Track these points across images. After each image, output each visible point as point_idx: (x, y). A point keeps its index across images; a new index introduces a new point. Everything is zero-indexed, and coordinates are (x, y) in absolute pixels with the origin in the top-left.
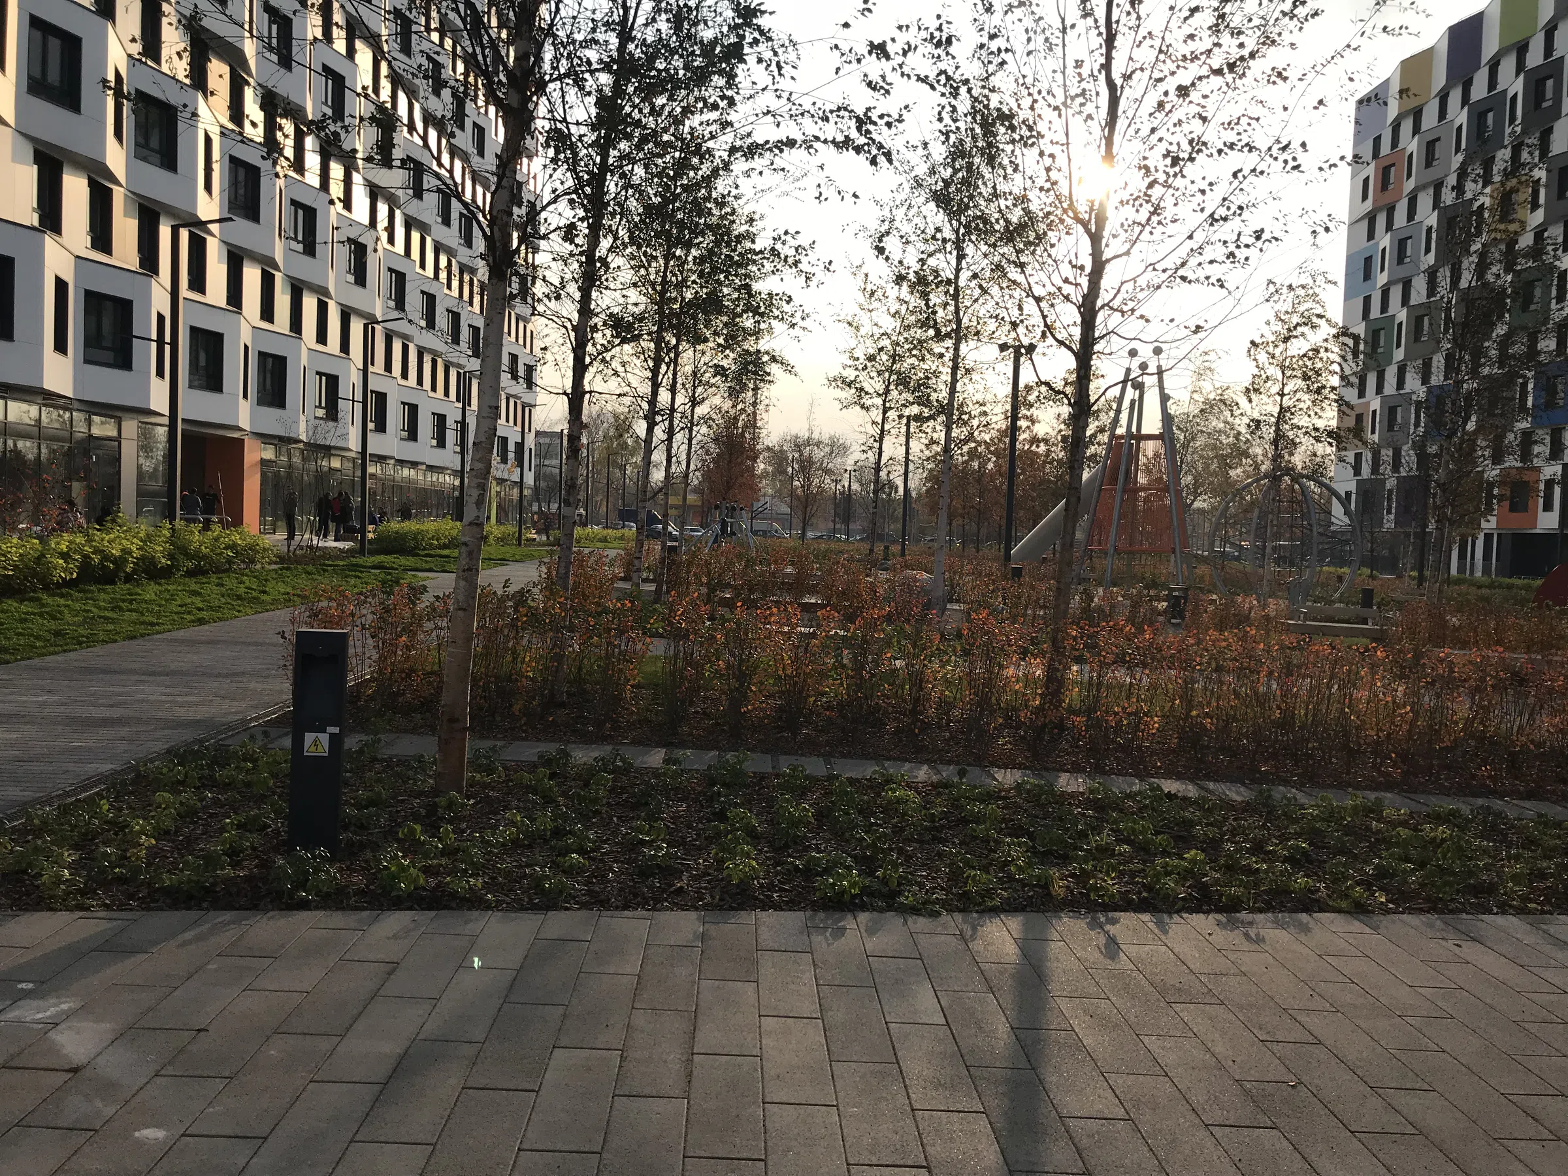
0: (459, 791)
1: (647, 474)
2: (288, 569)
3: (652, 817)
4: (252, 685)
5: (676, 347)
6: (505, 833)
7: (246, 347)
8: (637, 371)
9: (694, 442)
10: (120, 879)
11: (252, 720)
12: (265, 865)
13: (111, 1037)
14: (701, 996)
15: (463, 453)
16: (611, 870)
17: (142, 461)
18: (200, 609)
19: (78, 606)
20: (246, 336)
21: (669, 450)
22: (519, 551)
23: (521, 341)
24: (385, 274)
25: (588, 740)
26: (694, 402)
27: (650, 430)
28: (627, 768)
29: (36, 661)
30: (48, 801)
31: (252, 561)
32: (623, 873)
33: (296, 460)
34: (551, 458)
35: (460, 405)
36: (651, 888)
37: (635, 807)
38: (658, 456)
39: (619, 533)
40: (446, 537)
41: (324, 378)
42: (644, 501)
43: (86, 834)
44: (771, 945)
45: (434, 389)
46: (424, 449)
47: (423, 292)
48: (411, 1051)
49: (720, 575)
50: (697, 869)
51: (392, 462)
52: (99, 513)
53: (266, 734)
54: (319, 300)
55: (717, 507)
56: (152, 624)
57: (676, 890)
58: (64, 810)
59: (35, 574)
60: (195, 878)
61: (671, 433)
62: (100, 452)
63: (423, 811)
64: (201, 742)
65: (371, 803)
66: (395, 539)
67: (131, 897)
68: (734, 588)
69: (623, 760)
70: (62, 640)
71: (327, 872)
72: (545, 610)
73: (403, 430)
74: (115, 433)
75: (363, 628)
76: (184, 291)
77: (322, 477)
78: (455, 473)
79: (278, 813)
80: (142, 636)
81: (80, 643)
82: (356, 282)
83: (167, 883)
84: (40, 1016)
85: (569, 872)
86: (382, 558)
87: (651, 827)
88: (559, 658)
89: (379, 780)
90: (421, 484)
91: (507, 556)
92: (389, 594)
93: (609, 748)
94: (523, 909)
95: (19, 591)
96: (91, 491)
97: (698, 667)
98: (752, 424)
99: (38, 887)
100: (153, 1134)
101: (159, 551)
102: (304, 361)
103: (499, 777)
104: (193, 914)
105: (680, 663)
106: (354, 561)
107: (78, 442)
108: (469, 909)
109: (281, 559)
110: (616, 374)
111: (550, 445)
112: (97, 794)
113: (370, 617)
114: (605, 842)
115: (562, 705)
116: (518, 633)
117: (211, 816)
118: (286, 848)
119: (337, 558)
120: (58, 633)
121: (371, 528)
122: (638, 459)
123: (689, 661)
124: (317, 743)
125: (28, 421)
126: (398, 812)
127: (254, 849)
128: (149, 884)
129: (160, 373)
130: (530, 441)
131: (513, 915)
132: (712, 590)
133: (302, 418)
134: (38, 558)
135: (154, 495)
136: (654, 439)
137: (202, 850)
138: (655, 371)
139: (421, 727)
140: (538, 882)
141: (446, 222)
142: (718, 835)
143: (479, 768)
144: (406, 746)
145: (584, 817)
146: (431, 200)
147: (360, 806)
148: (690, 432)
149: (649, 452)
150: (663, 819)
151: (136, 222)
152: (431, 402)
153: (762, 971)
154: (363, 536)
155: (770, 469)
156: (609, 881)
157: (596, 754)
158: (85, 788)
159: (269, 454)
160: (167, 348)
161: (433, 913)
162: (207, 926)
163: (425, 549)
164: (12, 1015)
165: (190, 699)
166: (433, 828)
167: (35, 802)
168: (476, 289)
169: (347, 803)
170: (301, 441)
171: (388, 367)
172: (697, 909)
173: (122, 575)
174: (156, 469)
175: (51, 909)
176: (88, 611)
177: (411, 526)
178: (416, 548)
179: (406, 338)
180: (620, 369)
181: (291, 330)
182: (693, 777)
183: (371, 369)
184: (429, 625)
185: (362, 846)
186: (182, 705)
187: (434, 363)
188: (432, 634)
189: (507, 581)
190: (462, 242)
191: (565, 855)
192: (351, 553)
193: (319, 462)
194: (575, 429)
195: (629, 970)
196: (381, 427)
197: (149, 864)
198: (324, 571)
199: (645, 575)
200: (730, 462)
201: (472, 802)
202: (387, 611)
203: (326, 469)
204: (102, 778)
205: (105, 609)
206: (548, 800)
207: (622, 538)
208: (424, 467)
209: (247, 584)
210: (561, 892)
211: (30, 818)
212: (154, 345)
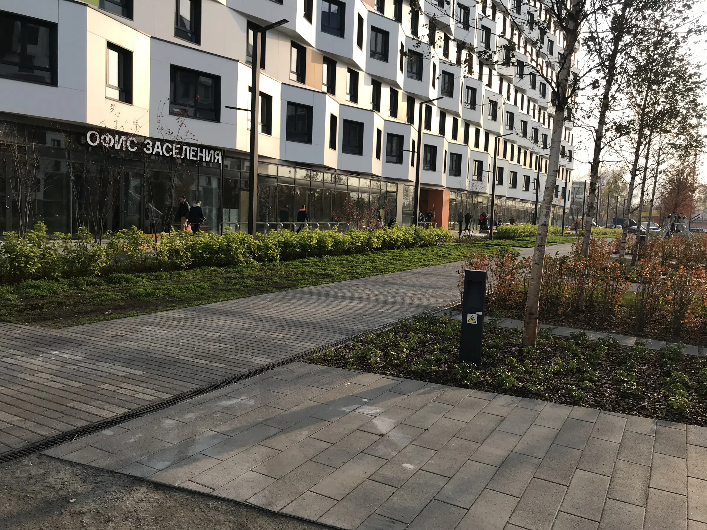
0: (534, 347)
1: (630, 201)
2: (459, 245)
3: (628, 370)
4: (445, 293)
5: (650, 135)
6: (554, 368)
7: (446, 151)
8: (627, 150)
9: (657, 184)
10: (397, 365)
11: (445, 307)
12: (450, 367)
13: (394, 426)
14: (654, 460)
15: (537, 193)
16: (606, 391)
17: (405, 201)
18: (425, 261)
19: (381, 258)
20: (446, 147)
21: (643, 188)
22: (562, 239)
23: (567, 140)
24: (505, 114)
25: (595, 329)
26: (659, 163)
27: (633, 179)
28: (615, 345)
29: (368, 278)
30: (372, 332)
31: (445, 241)
32: (612, 394)
33: (464, 198)
34: (579, 194)
35: (537, 171)
36: (628, 403)
37: (619, 364)
38: (637, 192)
39: (613, 230)
40: (528, 232)
41: (477, 163)
42: (628, 214)
43: (385, 346)
44: (695, 442)
45: (525, 164)
46: (520, 192)
47: (522, 121)
48: (510, 456)
49: (670, 252)
50: (654, 398)
51: (505, 198)
52: (389, 221)
53: (451, 313)
54: (476, 128)
55: (669, 217)
56: (407, 266)
57: (641, 407)
58: (378, 335)
59: (367, 245)
60: (424, 368)
61: (644, 180)
62: (390, 198)
63: (517, 353)
64: (425, 314)
65: (494, 347)
66: (505, 232)
67: (401, 372)
68: (679, 259)
69: (614, 341)
70: (376, 271)
71: (475, 374)
72: (575, 266)
73: (510, 184)
74: (395, 190)
75: (492, 270)
76: (423, 131)
77: (475, 206)
78: (533, 202)
79: (456, 346)
80: (404, 270)
81: (382, 272)
82: (492, 119)
83: (414, 369)
84: (370, 412)
85: (585, 389)
86: (499, 241)
87: (628, 374)
88: (582, 289)
89: (498, 337)
90: (517, 208)
91: (556, 241)
92: (503, 256)
93: (606, 334)
94: (562, 403)
95: (362, 252)
96: (387, 214)
97: (656, 298)
98: (693, 172)
99: (369, 363)
100: (409, 466)
101: (410, 237)
102: (469, 155)
103: (552, 342)
104: (423, 383)
105: (645, 296)
106: (487, 242)
107: (383, 194)
108: (537, 399)
109: (457, 241)
110: (616, 152)
111: (579, 188)
112: (389, 330)
113: (495, 266)
114: (604, 378)
115: (583, 312)
116: (562, 277)
117: (429, 344)
118: (460, 362)
119: (480, 240)
120: (375, 268)
121: (494, 227)
122: (625, 193)
123: (650, 294)
124: (472, 318)
125: (365, 186)
126: (505, 352)
127: (446, 360)
128: (407, 368)
129: (413, 165)
130: (570, 187)
131: (558, 405)
132: (665, 259)
133: (467, 180)
134: (369, 239)
135: (408, 214)
136: (635, 183)
137: (426, 357)
138: (638, 149)
139: (516, 316)
140: (569, 392)
141: (534, 87)
142: (666, 383)
143: (541, 337)
144: (509, 324)
145: (592, 365)
146: (528, 79)
147: (489, 348)
148: (656, 179)
149: (632, 189)
150: (634, 371)
151: (406, 103)
152: (523, 170)
153: (689, 455)
154: (491, 231)
155: (703, 196)
156: (605, 397)
157: (599, 336)
158: (385, 328)
159: (453, 196)
160: (416, 154)
161: (521, 398)
162: (428, 388)
163: (518, 237)
164: (361, 410)
165: (422, 296)
166: (521, 361)
167: (367, 331)
168: (547, 117)
169: (484, 345)
170: (466, 190)
171: (505, 156)
172: (653, 418)
173: (397, 246)
174: (409, 204)
175: (373, 373)
176: (385, 260)
177: (513, 227)
178: (514, 236)
179: (513, 142)
180: (619, 149)
181: (464, 143)
182: (651, 353)
183: (497, 157)
184: (520, 271)
185: (490, 365)
186: (418, 298)
187: (526, 152)
188: (522, 275)
189: (558, 252)
190: (541, 96)
191: (583, 382)
192: (486, 239)
193: (474, 199)
194: (594, 179)
195: (614, 440)
196: (501, 183)
197: (407, 361)
198: (474, 246)
199: (626, 251)
200: (678, 193)
201: (538, 352)
202: (502, 264)
203: (476, 202)
204: (390, 325)
205: (391, 259)
206: (575, 355)
207: (614, 233)
208: (519, 200)
209: (443, 251)
210: (581, 398)
211: (366, 337)
212: (411, 153)
